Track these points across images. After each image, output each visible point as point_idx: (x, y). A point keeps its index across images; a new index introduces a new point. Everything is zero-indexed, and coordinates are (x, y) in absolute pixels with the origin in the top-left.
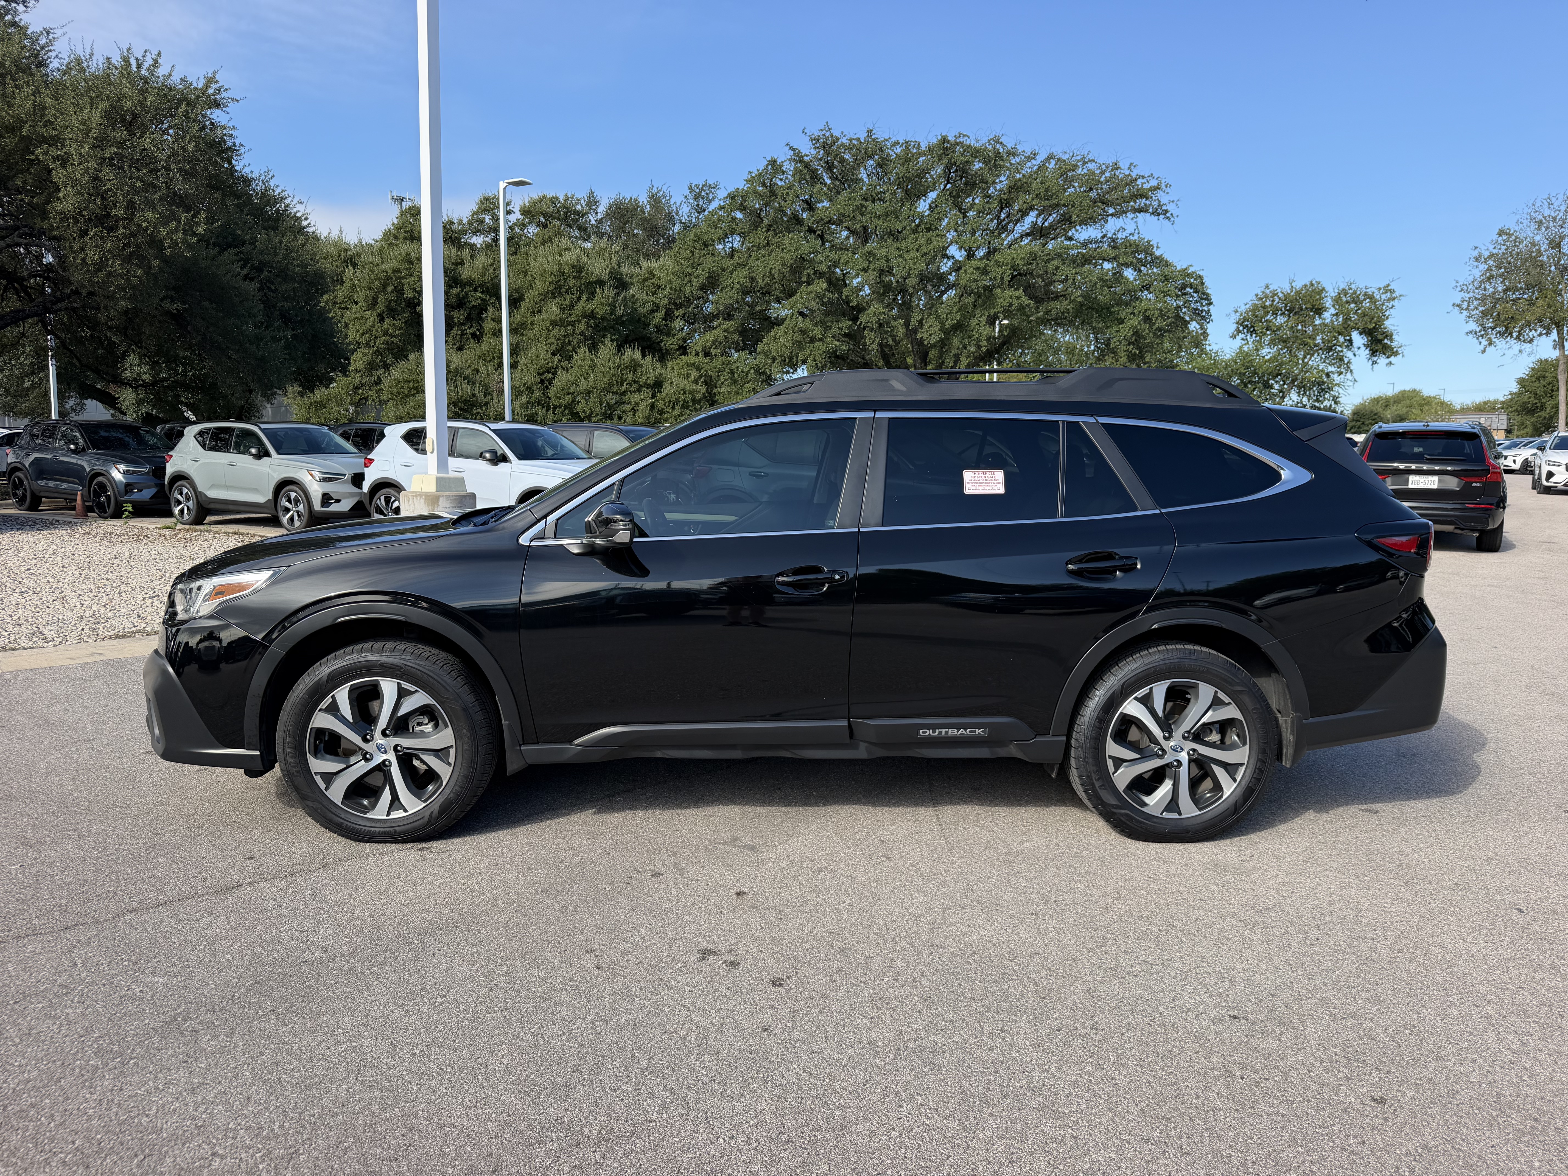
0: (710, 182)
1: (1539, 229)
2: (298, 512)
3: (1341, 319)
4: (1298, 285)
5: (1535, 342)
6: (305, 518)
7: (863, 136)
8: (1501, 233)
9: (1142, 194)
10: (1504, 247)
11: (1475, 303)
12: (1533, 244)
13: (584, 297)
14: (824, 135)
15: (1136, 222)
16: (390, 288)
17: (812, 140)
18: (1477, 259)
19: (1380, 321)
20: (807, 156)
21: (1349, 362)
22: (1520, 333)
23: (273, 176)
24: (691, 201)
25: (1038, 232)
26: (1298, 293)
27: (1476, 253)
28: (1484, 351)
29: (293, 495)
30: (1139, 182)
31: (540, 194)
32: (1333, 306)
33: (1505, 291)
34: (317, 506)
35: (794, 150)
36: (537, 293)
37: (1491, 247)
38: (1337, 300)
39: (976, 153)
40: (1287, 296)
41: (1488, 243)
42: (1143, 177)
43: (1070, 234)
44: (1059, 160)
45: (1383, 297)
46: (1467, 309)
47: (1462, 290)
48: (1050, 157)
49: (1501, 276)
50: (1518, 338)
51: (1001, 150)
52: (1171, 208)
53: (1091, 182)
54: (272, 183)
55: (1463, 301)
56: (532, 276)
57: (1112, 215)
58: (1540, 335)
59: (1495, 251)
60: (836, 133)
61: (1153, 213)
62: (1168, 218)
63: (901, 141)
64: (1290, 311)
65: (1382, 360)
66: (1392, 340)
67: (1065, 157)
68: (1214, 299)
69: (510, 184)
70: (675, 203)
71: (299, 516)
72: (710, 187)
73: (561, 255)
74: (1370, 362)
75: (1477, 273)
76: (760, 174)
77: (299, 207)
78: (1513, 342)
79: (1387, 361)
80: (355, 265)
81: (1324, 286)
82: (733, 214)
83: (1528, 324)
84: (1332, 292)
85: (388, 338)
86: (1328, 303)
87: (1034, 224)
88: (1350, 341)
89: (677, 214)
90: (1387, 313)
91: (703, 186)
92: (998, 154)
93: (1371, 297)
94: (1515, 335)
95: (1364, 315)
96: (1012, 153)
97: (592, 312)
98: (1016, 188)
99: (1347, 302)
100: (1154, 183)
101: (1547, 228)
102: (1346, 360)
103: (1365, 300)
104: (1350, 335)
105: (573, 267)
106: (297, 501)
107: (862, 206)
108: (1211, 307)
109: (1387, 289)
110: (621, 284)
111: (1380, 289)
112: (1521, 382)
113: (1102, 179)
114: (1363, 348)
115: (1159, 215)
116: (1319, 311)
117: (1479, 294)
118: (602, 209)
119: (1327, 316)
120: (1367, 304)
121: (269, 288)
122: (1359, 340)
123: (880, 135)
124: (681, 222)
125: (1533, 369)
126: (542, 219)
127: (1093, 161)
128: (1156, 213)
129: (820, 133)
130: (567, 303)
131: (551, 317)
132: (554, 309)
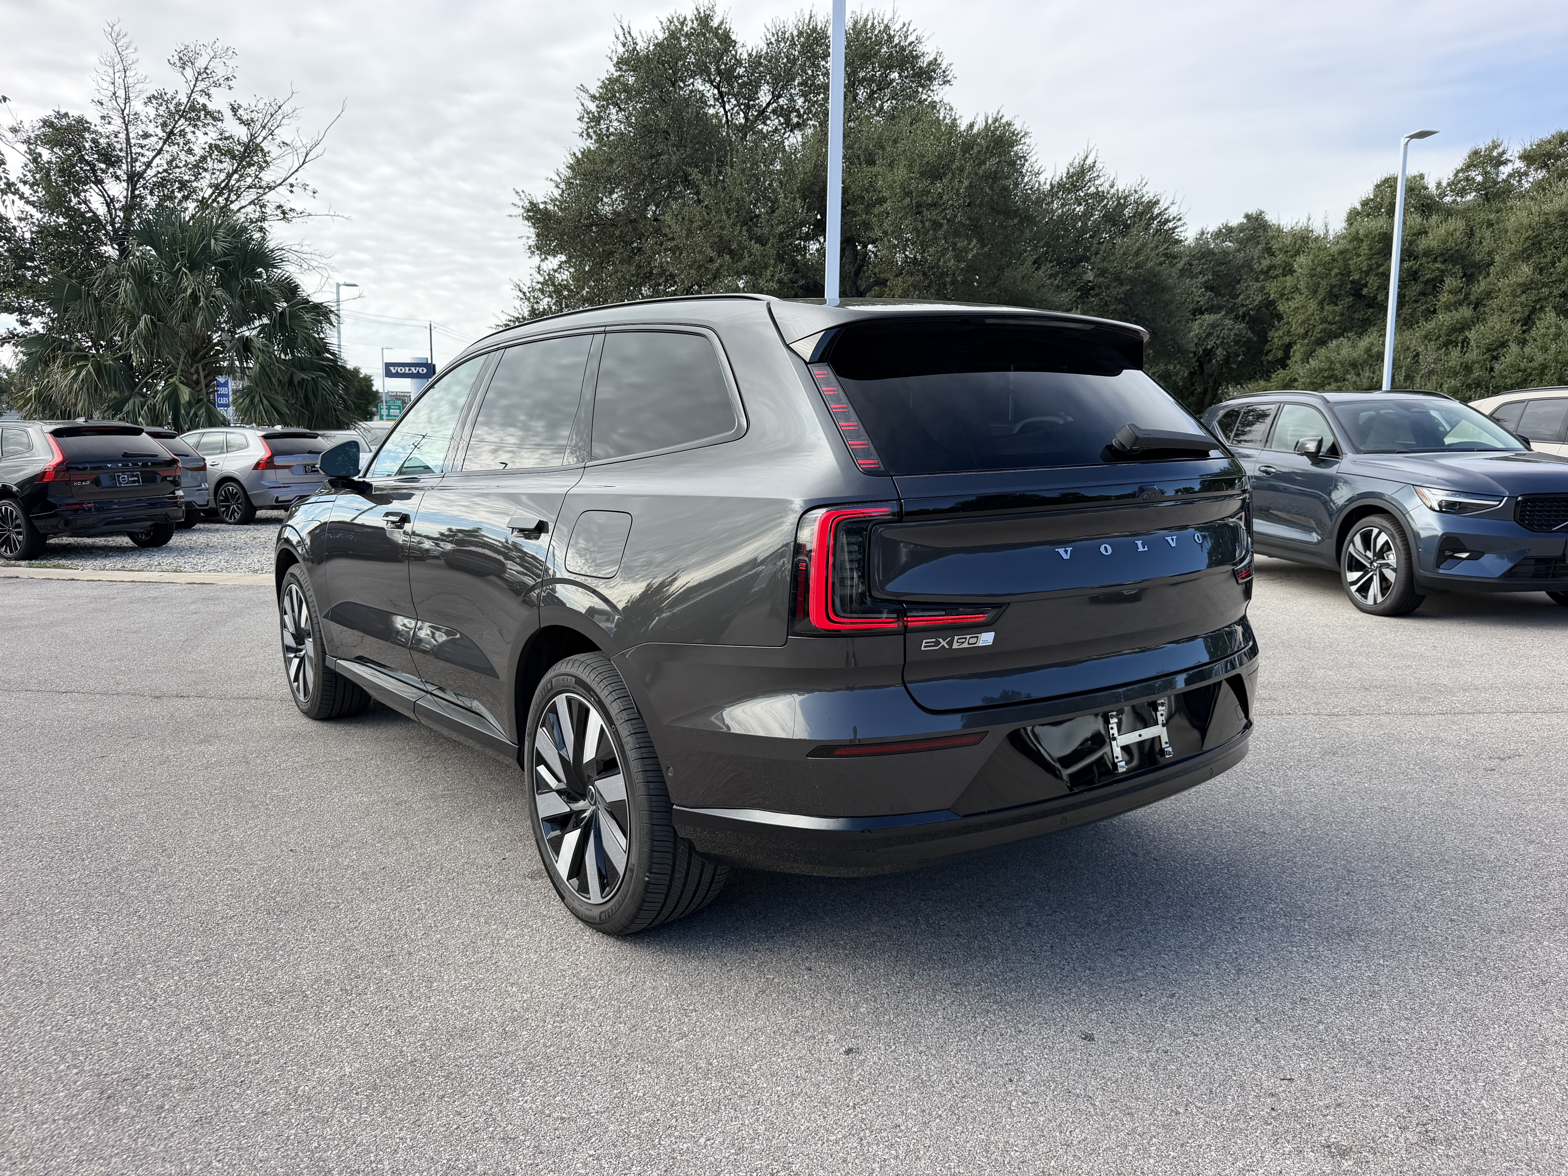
69: (1412, 137)
130: (1548, 260)
131: (1520, 280)
132: (1526, 270)
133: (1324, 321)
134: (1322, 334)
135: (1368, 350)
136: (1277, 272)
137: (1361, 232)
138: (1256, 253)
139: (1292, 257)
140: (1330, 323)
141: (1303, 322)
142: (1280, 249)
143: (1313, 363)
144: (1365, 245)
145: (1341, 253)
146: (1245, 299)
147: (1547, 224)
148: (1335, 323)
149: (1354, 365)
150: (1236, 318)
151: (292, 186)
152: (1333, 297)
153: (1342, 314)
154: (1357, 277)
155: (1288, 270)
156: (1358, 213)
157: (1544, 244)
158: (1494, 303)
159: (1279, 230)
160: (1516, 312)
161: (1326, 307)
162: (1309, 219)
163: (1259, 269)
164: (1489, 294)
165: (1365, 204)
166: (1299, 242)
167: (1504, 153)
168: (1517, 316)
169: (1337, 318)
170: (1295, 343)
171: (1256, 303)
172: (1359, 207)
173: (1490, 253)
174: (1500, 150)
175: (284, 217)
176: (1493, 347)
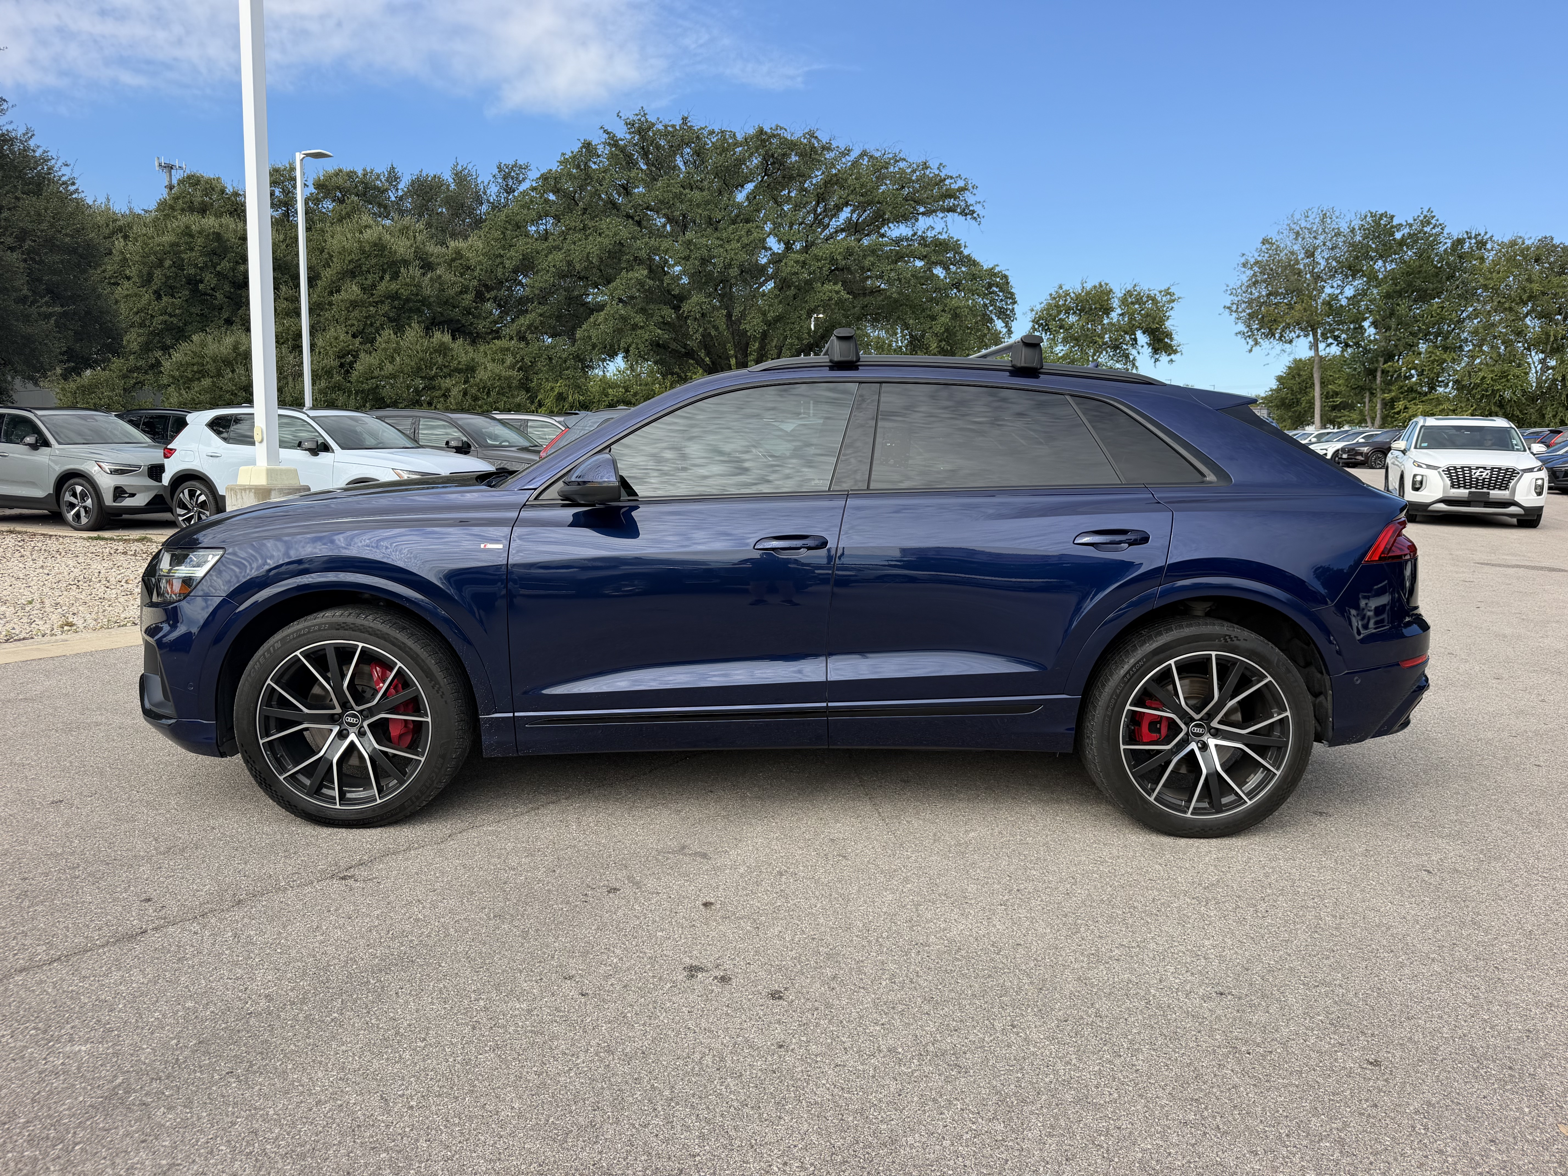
0: (520, 162)
1: (1296, 239)
2: (85, 508)
3: (1126, 319)
4: (1089, 286)
5: (1294, 343)
6: (94, 514)
7: (678, 122)
8: (1265, 241)
9: (950, 194)
10: (1267, 255)
11: (1243, 306)
12: (1292, 253)
13: (387, 277)
14: (640, 120)
15: (946, 222)
16: (168, 263)
17: (627, 124)
18: (1244, 265)
19: (1162, 322)
20: (623, 140)
21: (1134, 359)
22: (1281, 336)
23: (33, 135)
24: (500, 181)
25: (853, 228)
26: (1088, 293)
27: (1243, 260)
28: (1251, 351)
29: (79, 489)
30: (947, 182)
31: (336, 168)
32: (1120, 307)
33: (1268, 295)
34: (108, 500)
35: (608, 133)
36: (335, 271)
37: (1256, 255)
38: (1124, 301)
39: (792, 146)
40: (1078, 296)
41: (1253, 251)
42: (952, 178)
43: (882, 231)
44: (871, 157)
45: (1164, 299)
46: (1236, 311)
47: (1232, 293)
48: (864, 154)
49: (1265, 281)
50: (1280, 339)
51: (816, 145)
52: (977, 208)
53: (903, 180)
54: (32, 143)
55: (1232, 304)
56: (329, 253)
57: (923, 214)
58: (1298, 336)
59: (1260, 259)
60: (652, 119)
61: (960, 213)
62: (975, 218)
63: (717, 130)
64: (1081, 311)
65: (1164, 358)
66: (1171, 339)
67: (877, 154)
68: (1018, 297)
69: (307, 155)
70: (483, 182)
71: (86, 512)
72: (521, 167)
73: (361, 233)
74: (1153, 360)
75: (1244, 278)
76: (574, 157)
77: (64, 170)
78: (1275, 342)
79: (1169, 358)
80: (126, 237)
81: (1112, 287)
82: (546, 196)
83: (1288, 326)
84: (1118, 293)
85: (167, 317)
86: (1115, 303)
87: (850, 219)
88: (1135, 340)
89: (485, 193)
90: (1167, 314)
91: (513, 166)
92: (813, 148)
93: (1154, 299)
94: (1277, 336)
95: (1147, 315)
96: (827, 148)
97: (396, 293)
98: (830, 182)
99: (1132, 303)
100: (961, 183)
101: (1303, 239)
102: (1131, 357)
103: (1147, 301)
104: (1135, 334)
105: (375, 245)
106: (83, 496)
107: (681, 194)
108: (1015, 306)
109: (1167, 292)
110: (427, 266)
111: (1160, 292)
112: (1280, 379)
113: (914, 178)
114: (1146, 347)
115: (966, 215)
116: (1108, 311)
117: (1246, 297)
118: (403, 185)
119: (1114, 315)
120: (1149, 305)
121: (33, 259)
122: (1142, 339)
123: (696, 123)
124: (488, 202)
125: (1290, 368)
126: (338, 194)
127: (904, 159)
128: (963, 213)
129: (636, 118)
131: (351, 298)
156: (171, 207)
160: (353, 325)
169: (177, 311)
176: (341, 355)
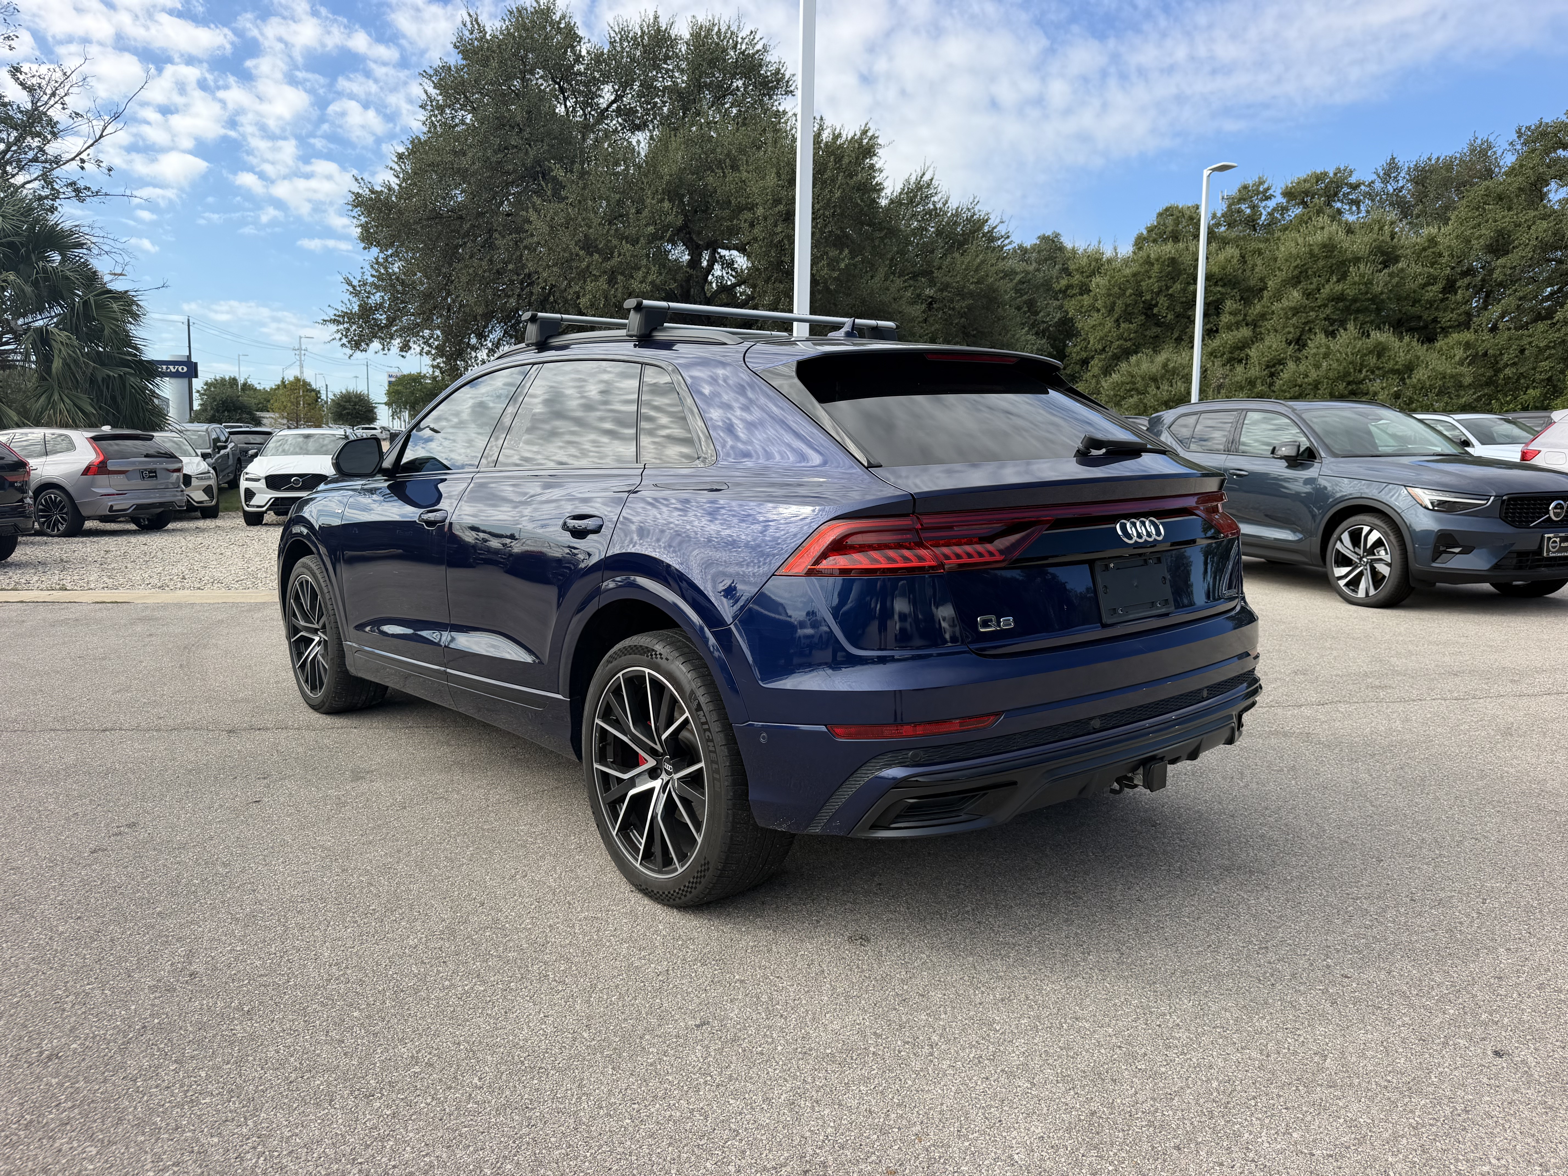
13: (1334, 279)
16: (1129, 292)
24: (1519, 147)
31: (1307, 173)
56: (1279, 262)
70: (1498, 153)
73: (1314, 236)
89: (1497, 165)
110: (1389, 260)
126: (1307, 199)
130: (1313, 286)
131: (1292, 304)
132: (1295, 296)
133: (1120, 337)
134: (1119, 350)
135: (1165, 365)
136: (1074, 292)
137: (1152, 256)
138: (1055, 272)
139: (1087, 277)
140: (1126, 340)
141: (1102, 339)
142: (1077, 270)
143: (1115, 377)
144: (1156, 267)
145: (1135, 275)
146: (1044, 316)
147: (1311, 254)
148: (1130, 339)
149: (1154, 379)
150: (1037, 334)
151: (83, 161)
152: (1127, 316)
153: (1135, 332)
154: (1148, 297)
155: (1085, 289)
156: (1145, 239)
157: (1310, 272)
158: (1268, 324)
159: (1074, 251)
160: (1289, 333)
161: (1122, 325)
162: (1100, 242)
163: (1058, 288)
164: (1263, 316)
165: (1150, 230)
166: (1093, 263)
167: (1268, 189)
168: (1290, 337)
169: (1132, 335)
170: (1093, 357)
171: (1056, 320)
172: (1145, 232)
173: (1262, 280)
174: (1266, 186)
175: (77, 196)
176: (1271, 364)
